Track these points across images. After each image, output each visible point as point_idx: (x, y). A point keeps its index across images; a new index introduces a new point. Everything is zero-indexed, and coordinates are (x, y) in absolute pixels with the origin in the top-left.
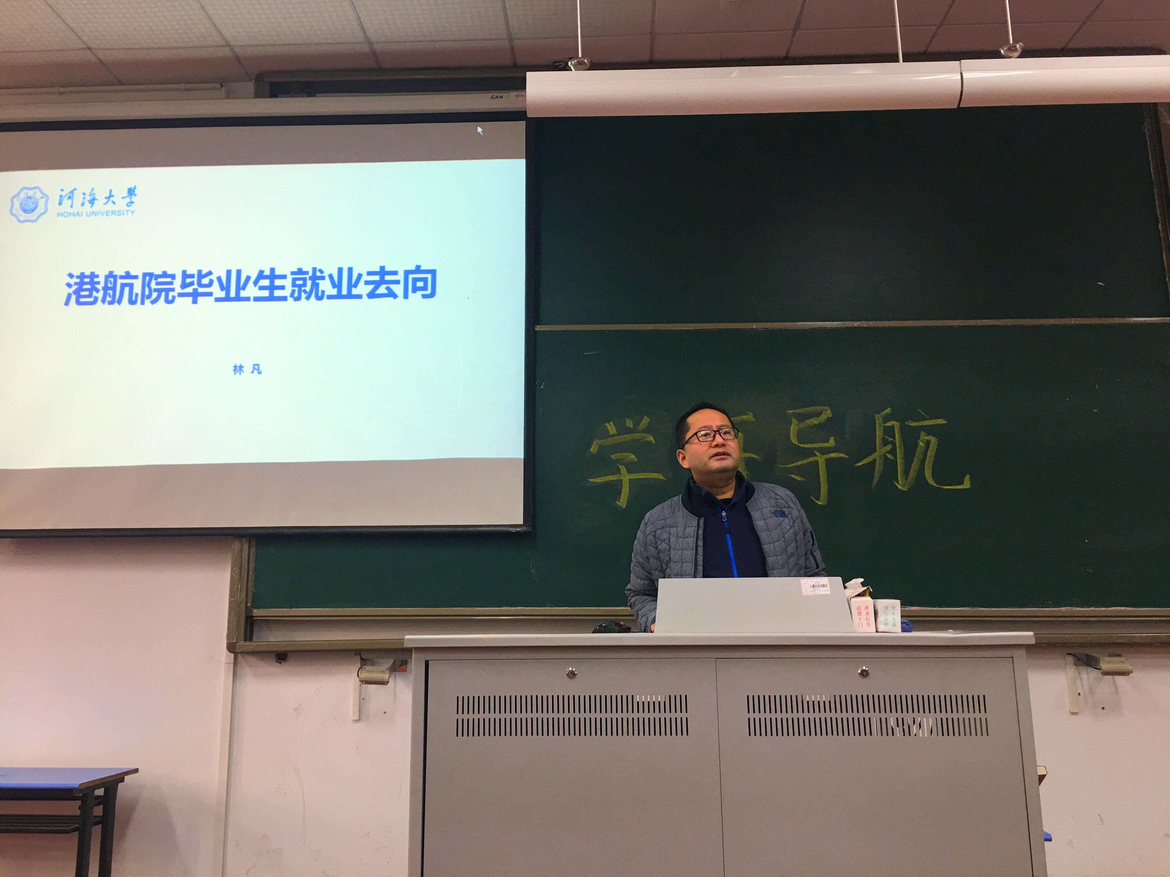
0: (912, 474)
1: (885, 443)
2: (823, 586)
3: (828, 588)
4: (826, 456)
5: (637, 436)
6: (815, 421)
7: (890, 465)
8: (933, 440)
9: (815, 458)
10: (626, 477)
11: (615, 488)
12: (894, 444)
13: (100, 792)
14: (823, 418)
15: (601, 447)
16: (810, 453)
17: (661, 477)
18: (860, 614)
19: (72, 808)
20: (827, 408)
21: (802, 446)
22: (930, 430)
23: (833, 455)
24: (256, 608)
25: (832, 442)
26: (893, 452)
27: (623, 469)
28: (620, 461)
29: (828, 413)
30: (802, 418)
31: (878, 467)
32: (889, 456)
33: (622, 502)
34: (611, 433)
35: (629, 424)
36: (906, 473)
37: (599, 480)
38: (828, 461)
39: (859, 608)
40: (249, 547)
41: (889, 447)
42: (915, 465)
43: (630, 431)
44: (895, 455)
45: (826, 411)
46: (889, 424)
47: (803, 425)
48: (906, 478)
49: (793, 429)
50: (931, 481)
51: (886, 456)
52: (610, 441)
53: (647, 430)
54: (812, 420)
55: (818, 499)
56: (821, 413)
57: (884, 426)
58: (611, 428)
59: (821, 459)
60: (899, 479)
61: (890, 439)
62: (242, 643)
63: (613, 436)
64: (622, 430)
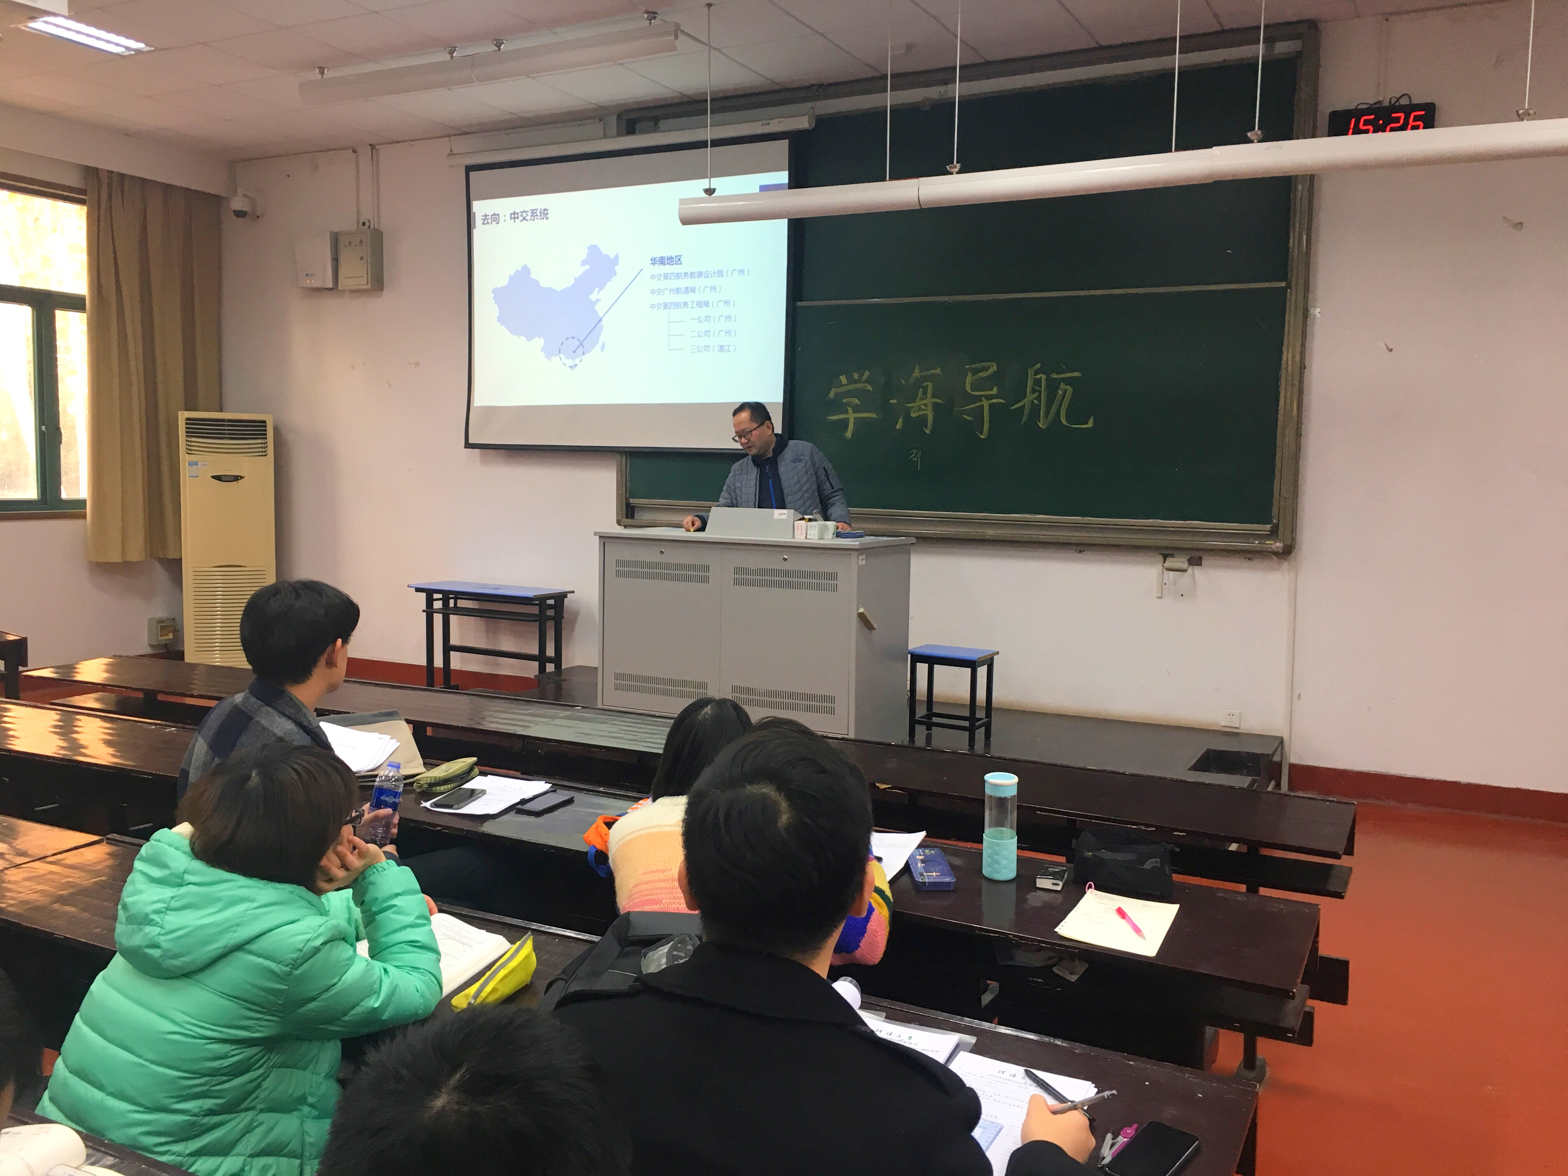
0: (1051, 416)
1: (1034, 391)
2: (784, 514)
3: (786, 515)
4: (990, 402)
5: (860, 385)
6: (983, 374)
7: (1035, 409)
8: (1070, 389)
9: (981, 403)
10: (851, 416)
11: (844, 424)
12: (1040, 392)
13: (551, 602)
14: (990, 371)
15: (836, 394)
16: (979, 399)
17: (875, 416)
18: (798, 529)
19: (535, 610)
20: (993, 363)
21: (973, 393)
22: (1068, 381)
23: (994, 401)
24: (632, 498)
25: (995, 391)
26: (1039, 398)
27: (850, 410)
28: (848, 404)
29: (994, 368)
30: (975, 372)
31: (1026, 411)
32: (1035, 401)
33: (849, 434)
34: (843, 383)
35: (856, 376)
36: (1046, 416)
37: (834, 418)
38: (991, 406)
39: (798, 526)
40: (626, 459)
41: (1036, 395)
42: (1053, 409)
43: (856, 382)
44: (1040, 401)
45: (993, 366)
46: (1038, 377)
47: (976, 377)
48: (1047, 418)
49: (969, 379)
50: (1065, 422)
51: (1032, 401)
52: (842, 389)
53: (867, 381)
54: (982, 373)
55: (982, 435)
56: (989, 368)
57: (1034, 378)
58: (843, 379)
59: (986, 404)
60: (1041, 420)
61: (1038, 388)
62: (625, 520)
63: (844, 385)
64: (851, 381)
